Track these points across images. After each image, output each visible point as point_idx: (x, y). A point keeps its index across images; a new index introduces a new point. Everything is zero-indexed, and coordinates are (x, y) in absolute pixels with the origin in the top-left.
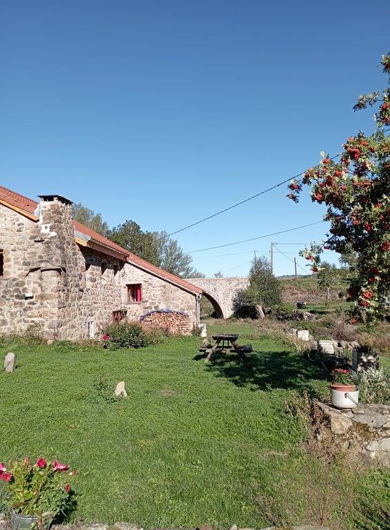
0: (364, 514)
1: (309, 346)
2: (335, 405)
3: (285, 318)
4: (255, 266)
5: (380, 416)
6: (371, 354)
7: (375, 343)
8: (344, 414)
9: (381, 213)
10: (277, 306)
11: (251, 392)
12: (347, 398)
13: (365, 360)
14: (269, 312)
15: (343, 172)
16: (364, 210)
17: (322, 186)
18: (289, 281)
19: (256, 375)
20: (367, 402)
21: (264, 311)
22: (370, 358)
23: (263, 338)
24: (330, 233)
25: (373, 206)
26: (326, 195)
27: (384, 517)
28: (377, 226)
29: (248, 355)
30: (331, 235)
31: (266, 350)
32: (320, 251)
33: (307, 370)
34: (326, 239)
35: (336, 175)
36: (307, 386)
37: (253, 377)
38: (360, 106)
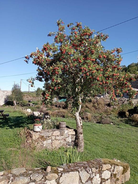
0: (39, 163)
1: (30, 114)
2: (34, 131)
3: (24, 105)
4: (14, 87)
5: (48, 133)
6: (48, 115)
7: (52, 113)
8: (37, 133)
9: (52, 69)
10: (21, 101)
11: (6, 130)
12: (38, 128)
13: (46, 117)
14: (18, 103)
15: (43, 56)
16: (48, 68)
17: (36, 59)
18: (26, 93)
19: (9, 124)
20: (45, 129)
21: (16, 103)
22: (48, 116)
23: (14, 112)
24: (37, 75)
25: (50, 67)
26: (37, 62)
27: (45, 163)
28: (51, 73)
29: (7, 117)
30: (38, 75)
31: (15, 116)
32: (34, 80)
33: (28, 122)
34: (36, 76)
35: (41, 56)
36: (27, 126)
37: (8, 124)
38: (49, 35)
